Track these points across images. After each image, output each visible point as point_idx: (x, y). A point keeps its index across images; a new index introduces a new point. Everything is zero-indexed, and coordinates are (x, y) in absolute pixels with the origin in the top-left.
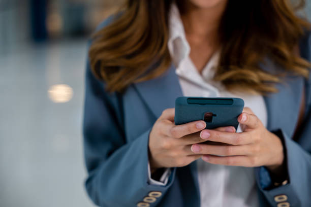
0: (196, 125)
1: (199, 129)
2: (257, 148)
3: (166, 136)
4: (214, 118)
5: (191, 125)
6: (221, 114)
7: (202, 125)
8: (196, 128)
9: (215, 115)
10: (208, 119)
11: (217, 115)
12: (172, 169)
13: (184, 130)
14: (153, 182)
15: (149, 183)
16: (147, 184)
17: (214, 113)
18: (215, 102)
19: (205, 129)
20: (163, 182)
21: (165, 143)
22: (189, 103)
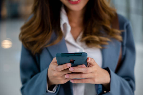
0: (66, 65)
1: (69, 67)
2: (96, 74)
3: (54, 70)
4: (74, 62)
5: (65, 65)
6: (77, 60)
7: (69, 65)
8: (67, 66)
9: (75, 60)
10: (72, 62)
11: (76, 60)
12: (58, 85)
13: (61, 67)
14: (49, 91)
15: (47, 92)
16: (46, 92)
17: (74, 60)
18: (73, 55)
19: (71, 67)
20: (54, 91)
21: (55, 74)
22: (62, 56)
